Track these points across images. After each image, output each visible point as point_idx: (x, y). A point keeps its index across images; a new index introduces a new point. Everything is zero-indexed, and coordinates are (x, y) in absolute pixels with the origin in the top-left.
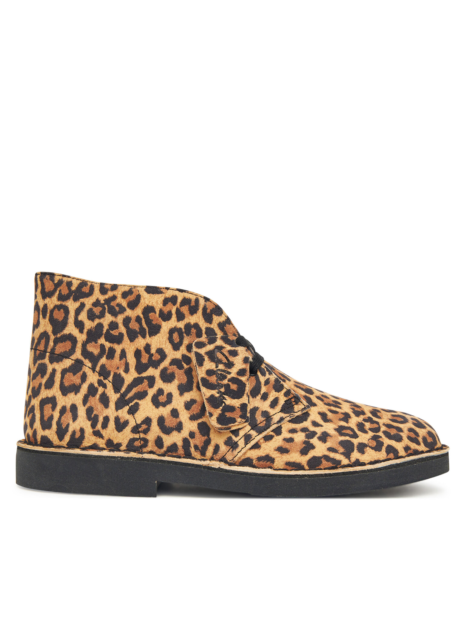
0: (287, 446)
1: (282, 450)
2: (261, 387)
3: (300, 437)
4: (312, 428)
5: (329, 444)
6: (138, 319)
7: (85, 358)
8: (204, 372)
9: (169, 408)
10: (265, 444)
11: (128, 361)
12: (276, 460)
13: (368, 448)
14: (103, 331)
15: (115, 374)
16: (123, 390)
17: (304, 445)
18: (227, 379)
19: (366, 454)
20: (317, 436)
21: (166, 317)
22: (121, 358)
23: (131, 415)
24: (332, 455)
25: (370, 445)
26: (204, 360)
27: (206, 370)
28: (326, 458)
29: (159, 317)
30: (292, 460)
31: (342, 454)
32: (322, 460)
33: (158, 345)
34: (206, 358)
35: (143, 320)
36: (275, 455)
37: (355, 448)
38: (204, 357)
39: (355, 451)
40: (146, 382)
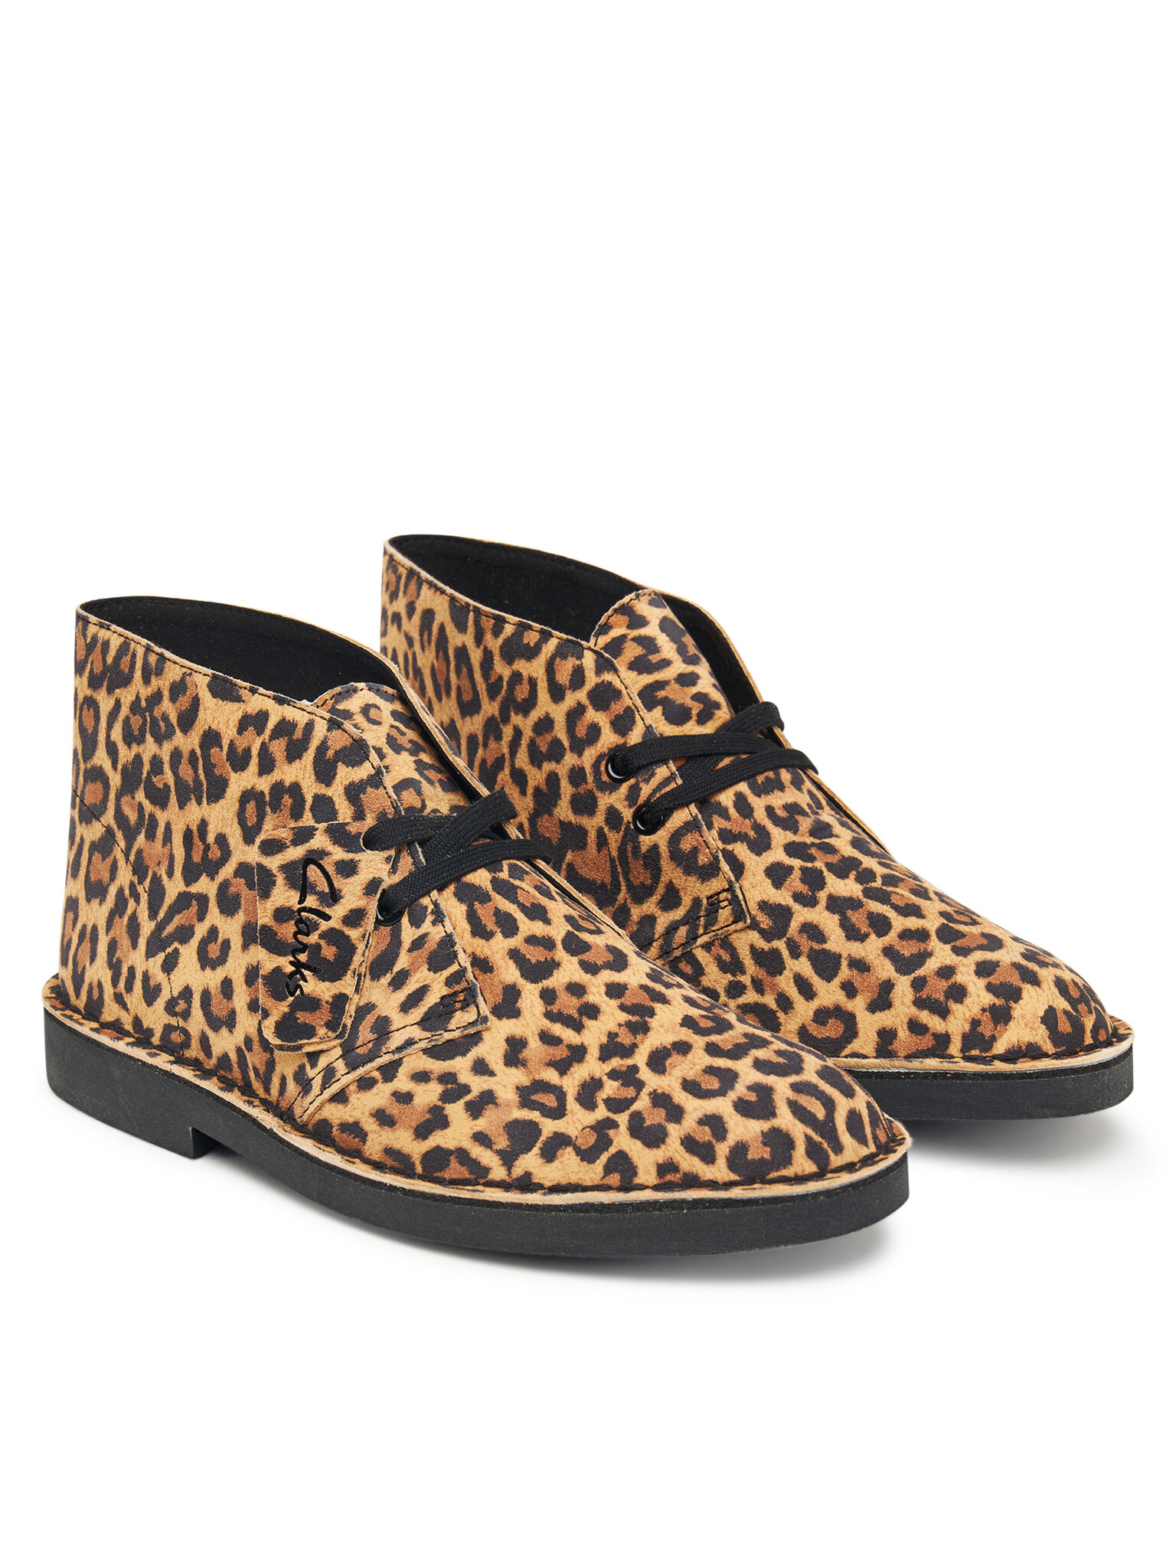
0: (395, 1109)
1: (384, 1118)
2: (398, 955)
3: (428, 1094)
4: (466, 1077)
5: (481, 1124)
6: (193, 758)
7: (119, 827)
8: (270, 913)
9: (220, 974)
10: (359, 1095)
11: (174, 852)
12: (370, 1137)
13: (570, 1149)
14: (142, 773)
15: (155, 874)
16: (162, 914)
17: (428, 1116)
18: (319, 932)
19: (556, 1163)
20: (468, 1098)
21: (239, 762)
22: (164, 844)
23: (166, 974)
24: (478, 1152)
25: (580, 1141)
26: (274, 883)
27: (274, 908)
28: (462, 1155)
29: (227, 760)
30: (397, 1145)
31: (499, 1153)
32: (452, 1158)
33: (220, 826)
34: (280, 880)
35: (201, 762)
36: (370, 1125)
37: (539, 1144)
38: (276, 876)
39: (536, 1150)
40: (194, 908)
